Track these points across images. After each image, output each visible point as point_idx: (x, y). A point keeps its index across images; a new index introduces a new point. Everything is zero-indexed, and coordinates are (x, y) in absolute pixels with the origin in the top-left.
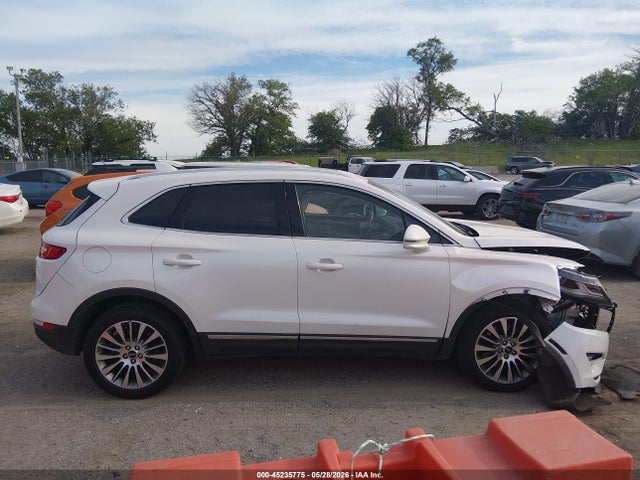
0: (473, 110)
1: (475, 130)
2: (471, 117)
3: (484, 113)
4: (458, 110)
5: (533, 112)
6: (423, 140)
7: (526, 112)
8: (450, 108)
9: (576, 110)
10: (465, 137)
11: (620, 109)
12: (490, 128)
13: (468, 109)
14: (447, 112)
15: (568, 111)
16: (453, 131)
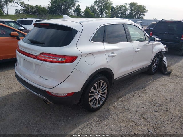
0: (22, 3)
1: (23, 10)
2: (22, 6)
3: (26, 5)
4: (17, 3)
5: (40, 6)
6: (6, 13)
7: (38, 5)
8: (14, 2)
9: (52, 6)
10: (21, 12)
11: (62, 6)
12: (28, 10)
13: (20, 3)
14: (12, 3)
15: (50, 6)
16: (16, 10)
